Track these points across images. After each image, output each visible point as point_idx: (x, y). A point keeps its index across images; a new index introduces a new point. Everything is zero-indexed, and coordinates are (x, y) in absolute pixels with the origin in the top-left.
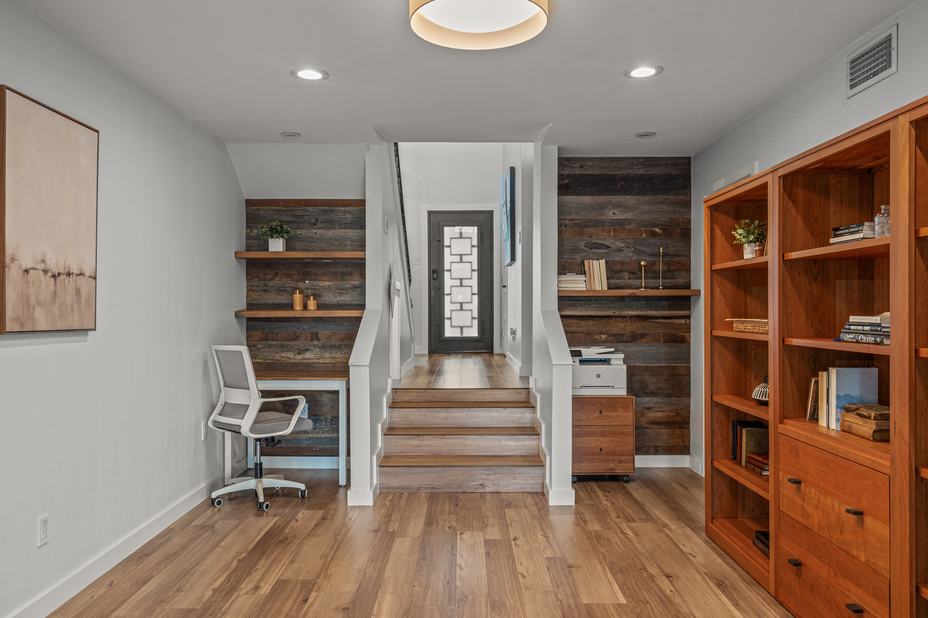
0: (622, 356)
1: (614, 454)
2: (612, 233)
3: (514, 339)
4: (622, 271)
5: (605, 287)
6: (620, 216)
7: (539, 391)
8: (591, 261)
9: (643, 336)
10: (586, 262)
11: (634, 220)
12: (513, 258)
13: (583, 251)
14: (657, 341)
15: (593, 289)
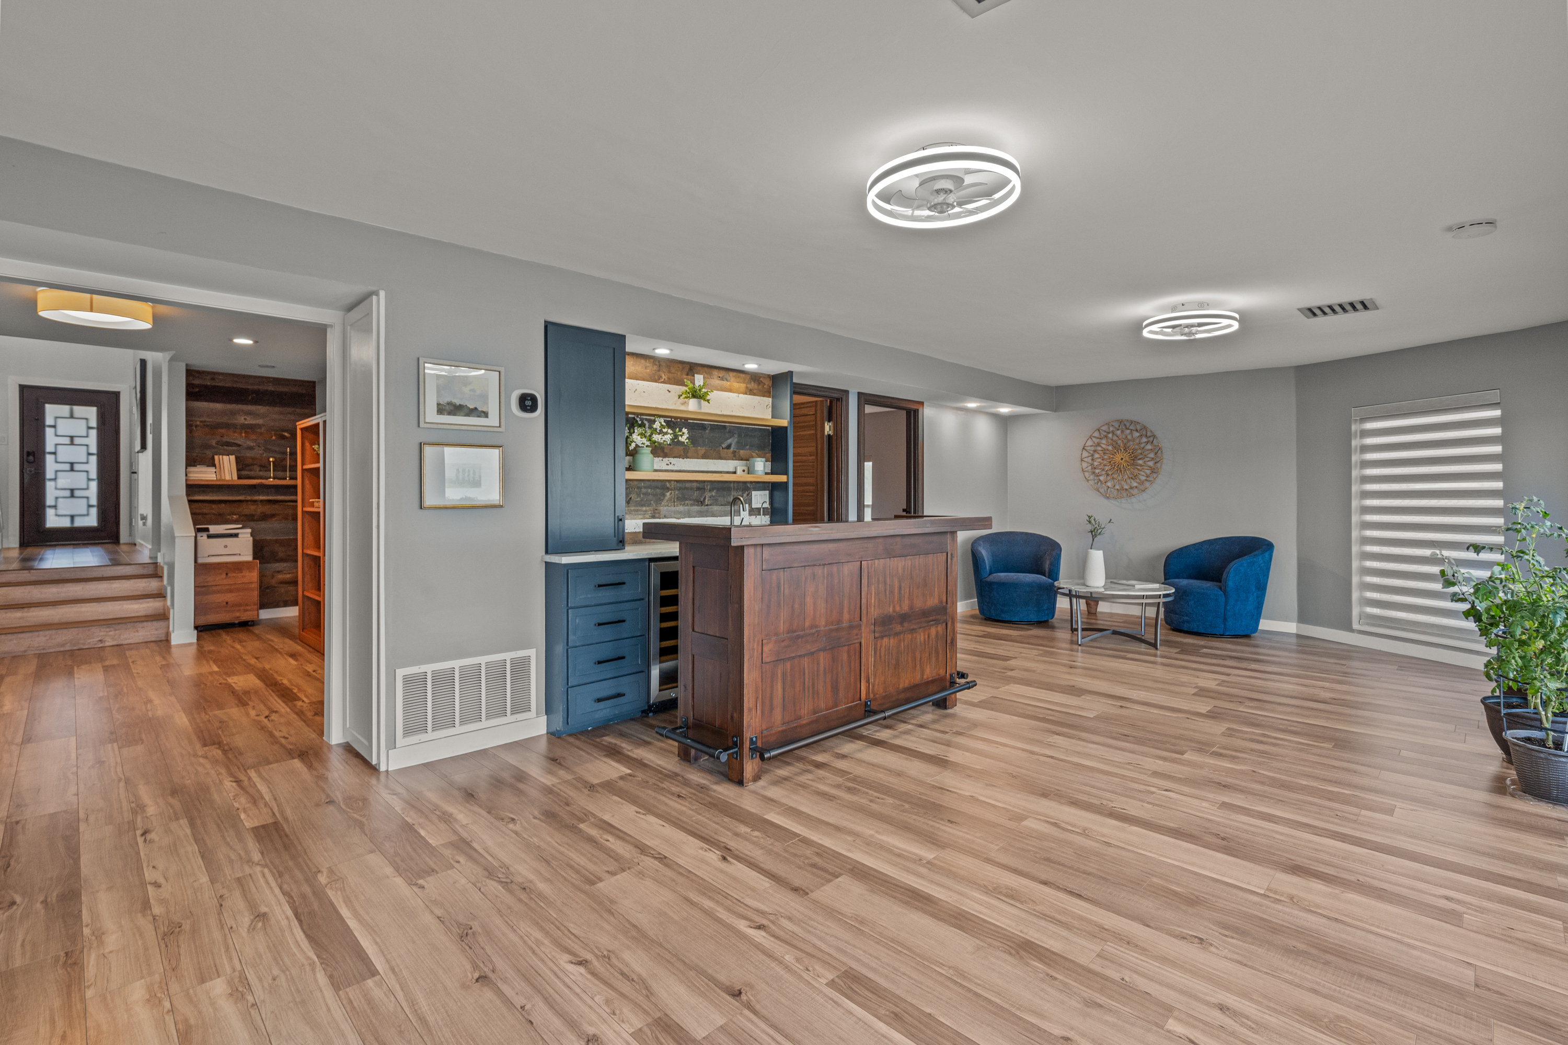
0: (249, 530)
1: (240, 605)
2: (243, 435)
3: (144, 524)
4: (253, 465)
5: (235, 477)
6: (250, 421)
7: (165, 563)
8: (221, 456)
9: (273, 516)
10: (216, 457)
11: (264, 425)
12: (144, 447)
13: (214, 447)
14: (286, 519)
15: (223, 478)
